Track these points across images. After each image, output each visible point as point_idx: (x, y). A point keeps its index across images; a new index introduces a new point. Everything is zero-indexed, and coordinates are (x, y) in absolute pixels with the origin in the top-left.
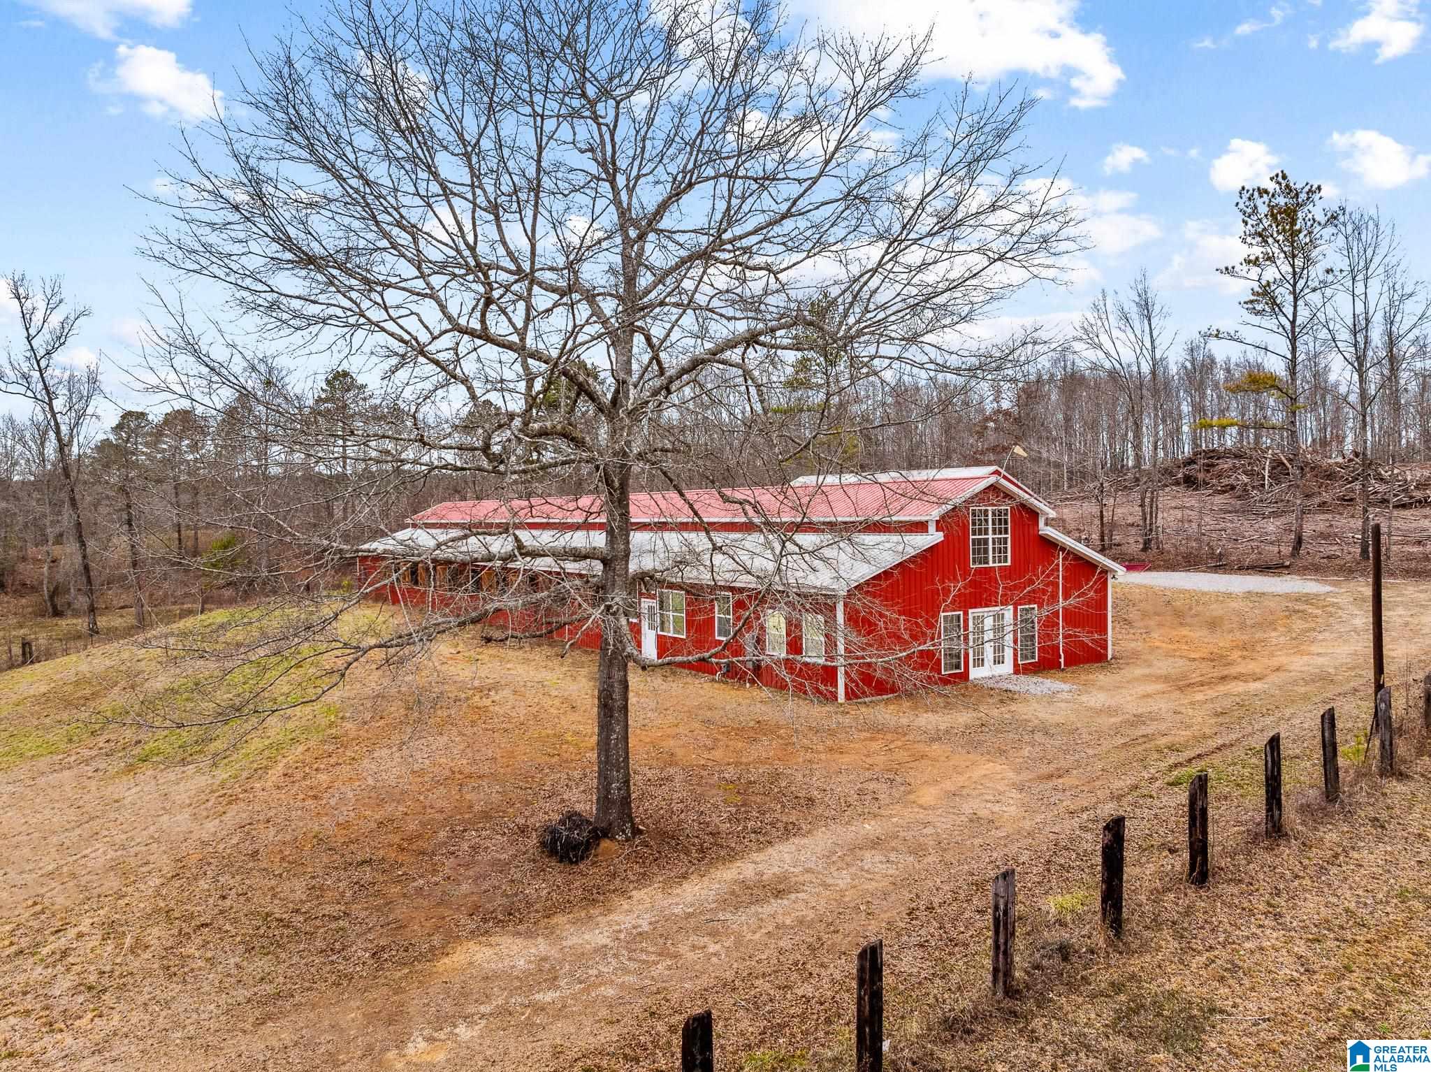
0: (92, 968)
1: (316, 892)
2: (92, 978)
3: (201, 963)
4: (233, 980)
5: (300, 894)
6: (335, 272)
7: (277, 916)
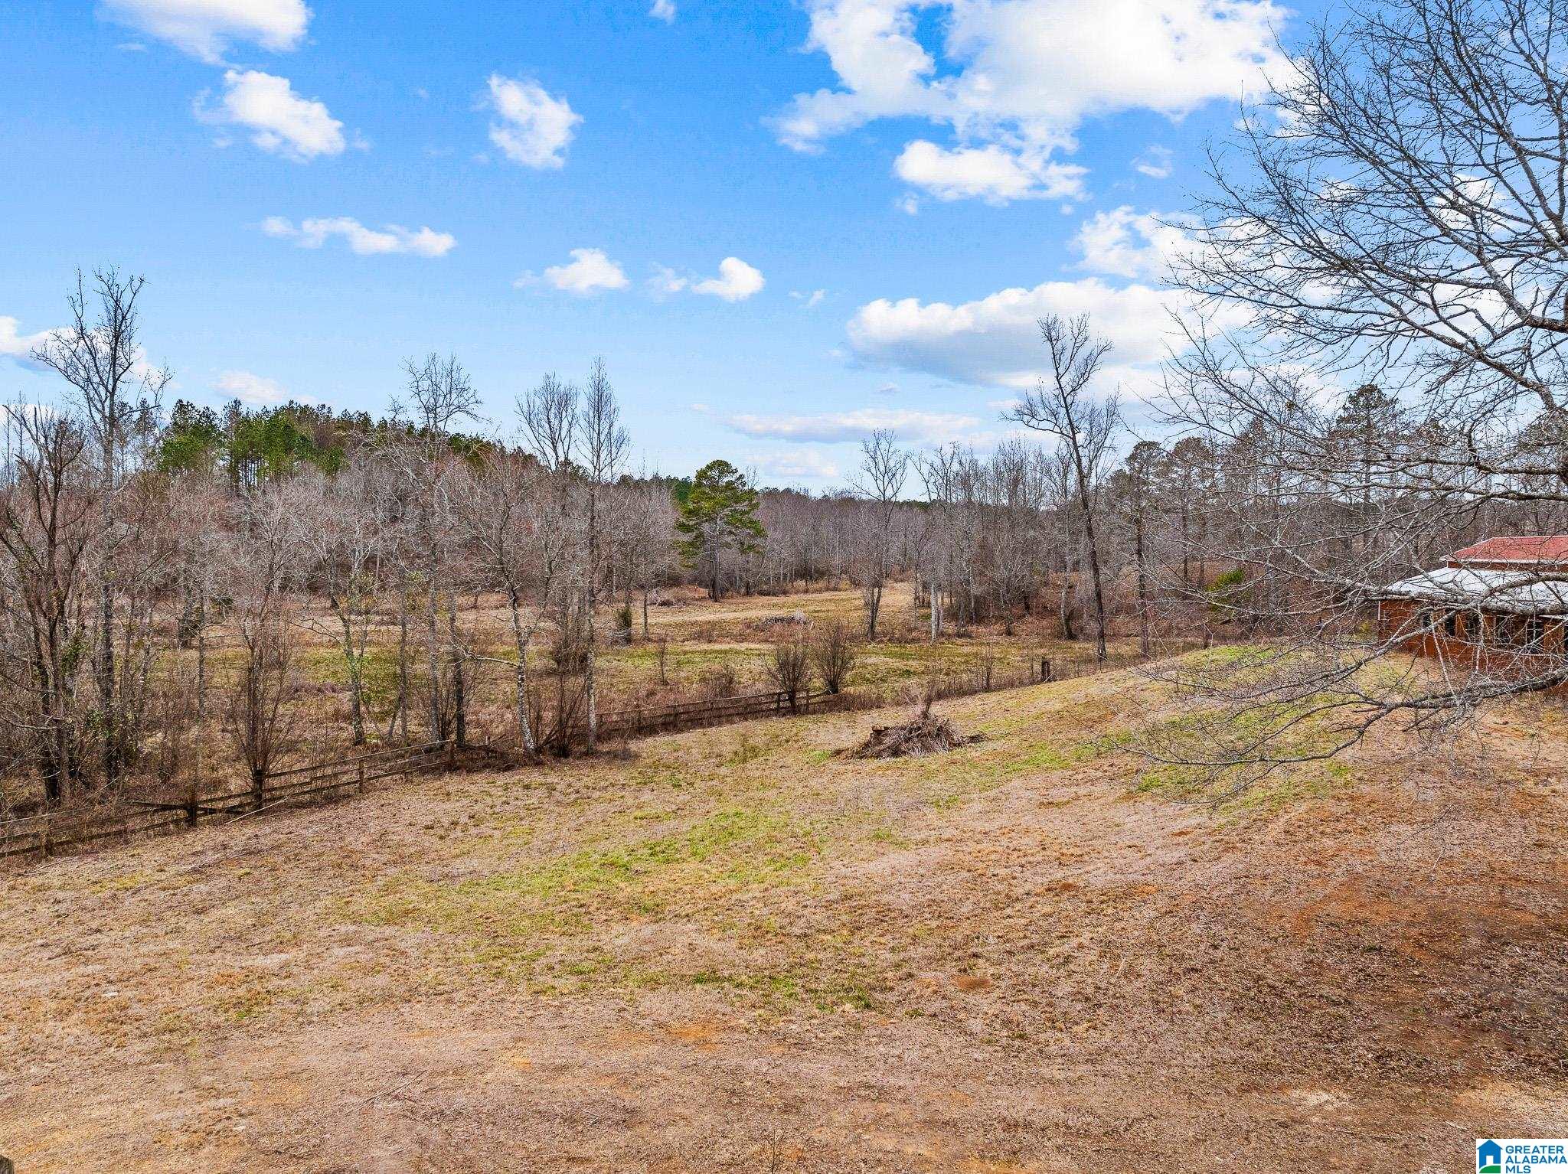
0: (1090, 981)
1: (1315, 968)
2: (1090, 990)
3: (1188, 1007)
4: (1219, 1035)
5: (1295, 965)
6: (1372, 274)
7: (1269, 981)
